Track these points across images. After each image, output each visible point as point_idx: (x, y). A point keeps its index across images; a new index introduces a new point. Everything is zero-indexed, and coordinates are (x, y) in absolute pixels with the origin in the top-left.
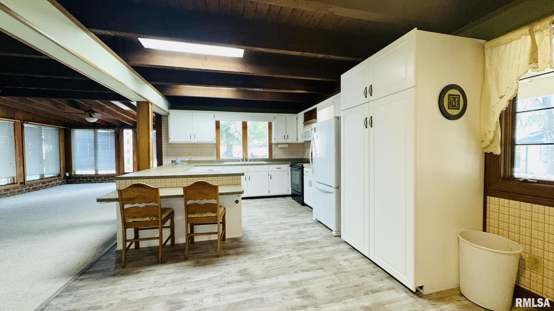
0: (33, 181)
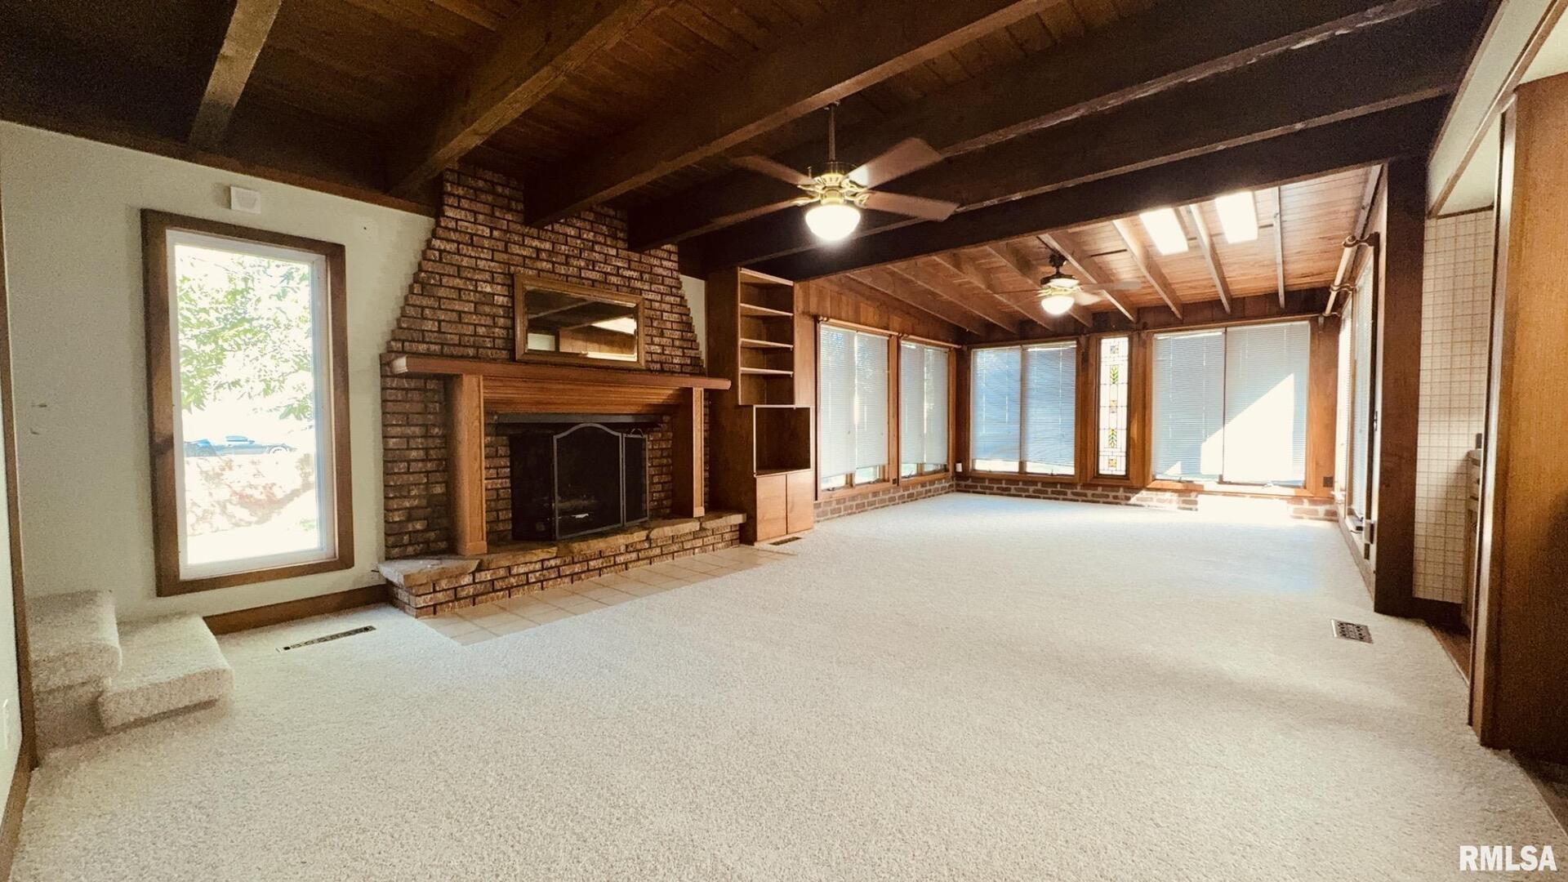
0: (908, 476)
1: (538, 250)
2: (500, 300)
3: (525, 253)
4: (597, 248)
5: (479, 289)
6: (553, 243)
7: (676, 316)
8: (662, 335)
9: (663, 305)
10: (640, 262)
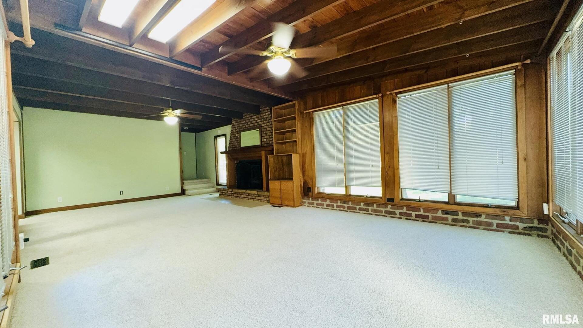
1: (243, 124)
4: (252, 117)
6: (245, 121)
8: (266, 136)
10: (261, 116)
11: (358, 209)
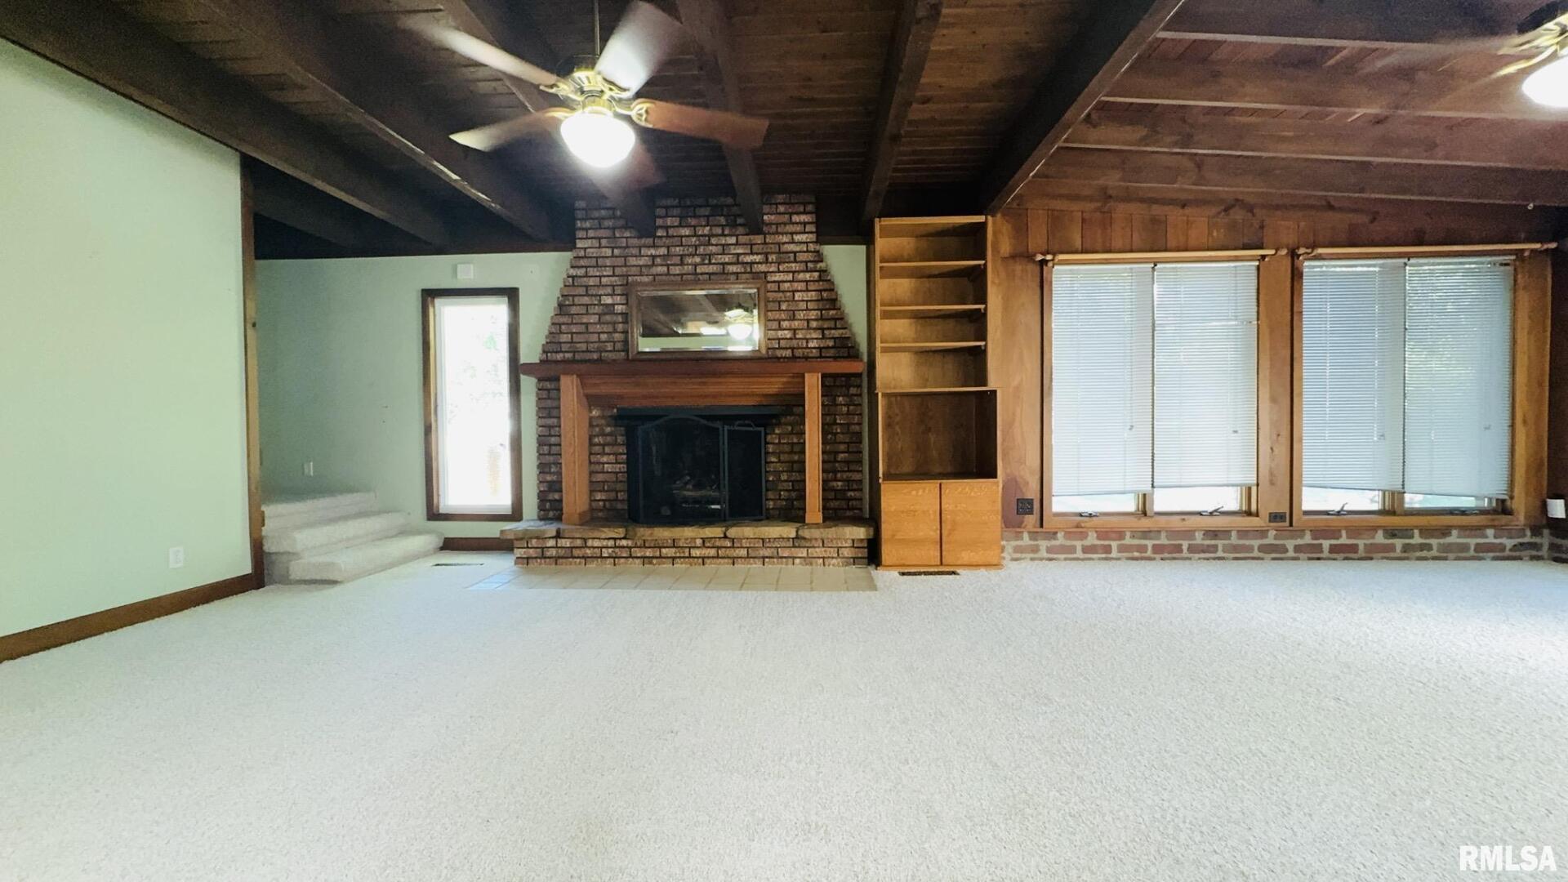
0: (1338, 513)
1: (654, 257)
2: (619, 308)
3: (641, 263)
4: (714, 241)
5: (602, 302)
6: (668, 247)
7: (813, 293)
8: (793, 318)
9: (796, 284)
10: (765, 243)
11: (1185, 550)
